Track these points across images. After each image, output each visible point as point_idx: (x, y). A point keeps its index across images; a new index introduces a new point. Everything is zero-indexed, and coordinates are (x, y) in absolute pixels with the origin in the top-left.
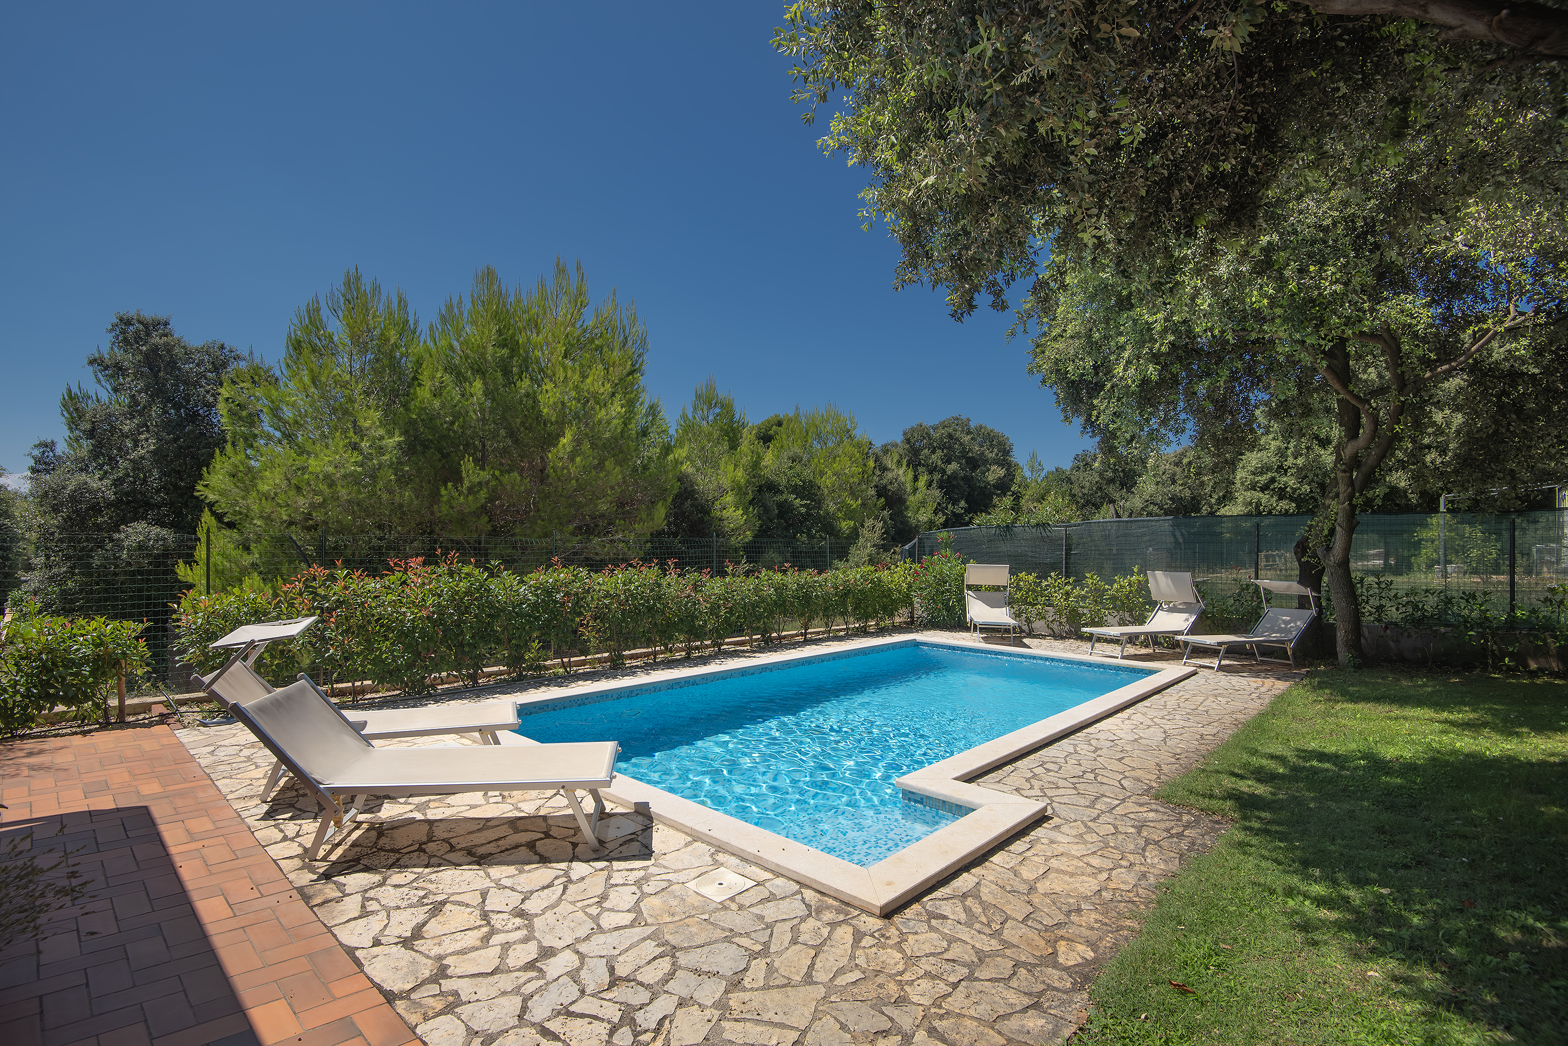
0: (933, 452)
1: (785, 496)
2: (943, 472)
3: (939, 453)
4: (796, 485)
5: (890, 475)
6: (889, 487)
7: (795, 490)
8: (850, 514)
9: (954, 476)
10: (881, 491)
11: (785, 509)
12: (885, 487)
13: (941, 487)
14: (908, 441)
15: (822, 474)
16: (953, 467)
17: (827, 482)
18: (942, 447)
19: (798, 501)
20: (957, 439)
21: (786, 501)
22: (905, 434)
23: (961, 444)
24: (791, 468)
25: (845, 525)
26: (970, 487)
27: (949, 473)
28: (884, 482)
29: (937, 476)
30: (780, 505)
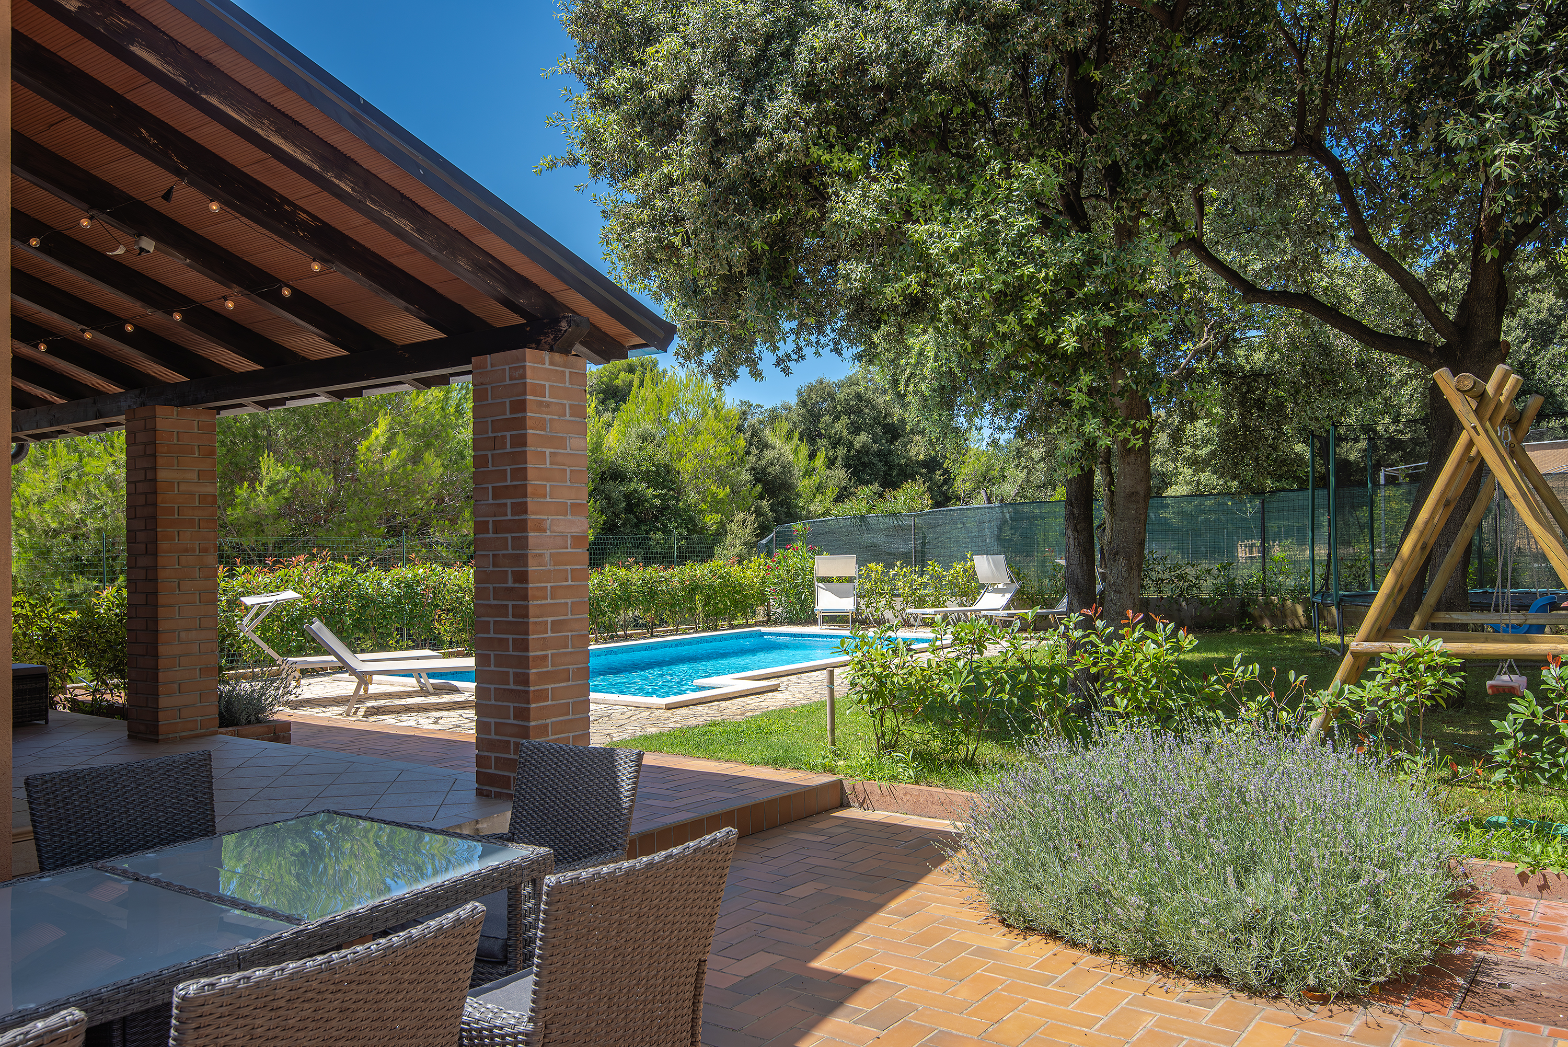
0: (837, 418)
1: (633, 486)
2: (850, 445)
3: (844, 420)
4: (649, 471)
5: (770, 454)
6: (769, 470)
7: (646, 477)
8: (716, 505)
9: (865, 450)
10: (760, 476)
11: (633, 503)
12: (764, 470)
13: (847, 466)
14: (803, 403)
15: (681, 455)
16: (863, 438)
17: (686, 466)
18: (848, 411)
19: (650, 490)
20: (868, 402)
21: (635, 491)
22: (800, 394)
23: (873, 407)
24: (640, 449)
25: (711, 520)
26: (886, 463)
27: (857, 446)
28: (763, 463)
29: (841, 451)
30: (627, 496)
